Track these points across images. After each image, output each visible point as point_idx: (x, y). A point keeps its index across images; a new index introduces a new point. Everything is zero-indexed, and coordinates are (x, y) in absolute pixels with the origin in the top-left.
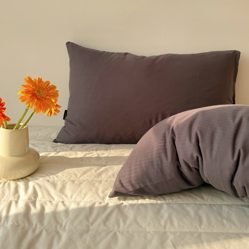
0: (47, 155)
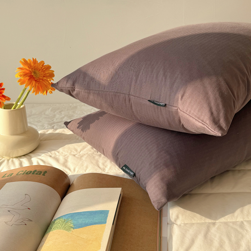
0: (45, 132)
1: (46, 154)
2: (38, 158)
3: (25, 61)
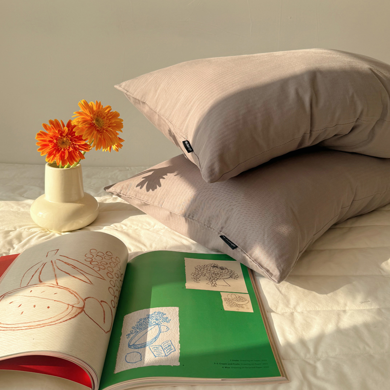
3: (86, 104)
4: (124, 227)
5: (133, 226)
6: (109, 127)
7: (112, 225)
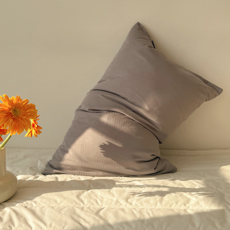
1: (21, 204)
2: (11, 208)
3: (7, 97)
4: (34, 204)
5: (41, 204)
6: (24, 116)
7: (24, 203)
